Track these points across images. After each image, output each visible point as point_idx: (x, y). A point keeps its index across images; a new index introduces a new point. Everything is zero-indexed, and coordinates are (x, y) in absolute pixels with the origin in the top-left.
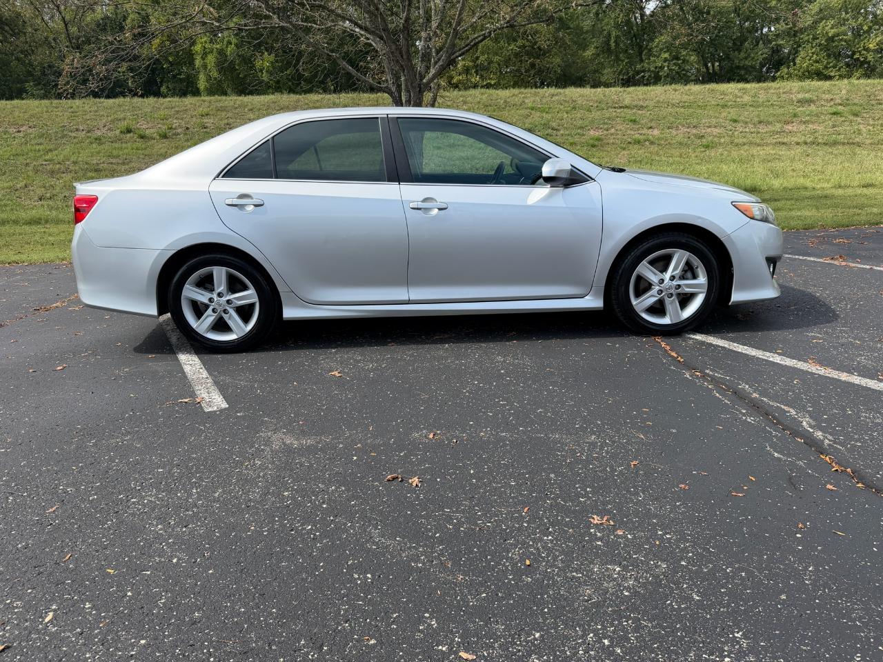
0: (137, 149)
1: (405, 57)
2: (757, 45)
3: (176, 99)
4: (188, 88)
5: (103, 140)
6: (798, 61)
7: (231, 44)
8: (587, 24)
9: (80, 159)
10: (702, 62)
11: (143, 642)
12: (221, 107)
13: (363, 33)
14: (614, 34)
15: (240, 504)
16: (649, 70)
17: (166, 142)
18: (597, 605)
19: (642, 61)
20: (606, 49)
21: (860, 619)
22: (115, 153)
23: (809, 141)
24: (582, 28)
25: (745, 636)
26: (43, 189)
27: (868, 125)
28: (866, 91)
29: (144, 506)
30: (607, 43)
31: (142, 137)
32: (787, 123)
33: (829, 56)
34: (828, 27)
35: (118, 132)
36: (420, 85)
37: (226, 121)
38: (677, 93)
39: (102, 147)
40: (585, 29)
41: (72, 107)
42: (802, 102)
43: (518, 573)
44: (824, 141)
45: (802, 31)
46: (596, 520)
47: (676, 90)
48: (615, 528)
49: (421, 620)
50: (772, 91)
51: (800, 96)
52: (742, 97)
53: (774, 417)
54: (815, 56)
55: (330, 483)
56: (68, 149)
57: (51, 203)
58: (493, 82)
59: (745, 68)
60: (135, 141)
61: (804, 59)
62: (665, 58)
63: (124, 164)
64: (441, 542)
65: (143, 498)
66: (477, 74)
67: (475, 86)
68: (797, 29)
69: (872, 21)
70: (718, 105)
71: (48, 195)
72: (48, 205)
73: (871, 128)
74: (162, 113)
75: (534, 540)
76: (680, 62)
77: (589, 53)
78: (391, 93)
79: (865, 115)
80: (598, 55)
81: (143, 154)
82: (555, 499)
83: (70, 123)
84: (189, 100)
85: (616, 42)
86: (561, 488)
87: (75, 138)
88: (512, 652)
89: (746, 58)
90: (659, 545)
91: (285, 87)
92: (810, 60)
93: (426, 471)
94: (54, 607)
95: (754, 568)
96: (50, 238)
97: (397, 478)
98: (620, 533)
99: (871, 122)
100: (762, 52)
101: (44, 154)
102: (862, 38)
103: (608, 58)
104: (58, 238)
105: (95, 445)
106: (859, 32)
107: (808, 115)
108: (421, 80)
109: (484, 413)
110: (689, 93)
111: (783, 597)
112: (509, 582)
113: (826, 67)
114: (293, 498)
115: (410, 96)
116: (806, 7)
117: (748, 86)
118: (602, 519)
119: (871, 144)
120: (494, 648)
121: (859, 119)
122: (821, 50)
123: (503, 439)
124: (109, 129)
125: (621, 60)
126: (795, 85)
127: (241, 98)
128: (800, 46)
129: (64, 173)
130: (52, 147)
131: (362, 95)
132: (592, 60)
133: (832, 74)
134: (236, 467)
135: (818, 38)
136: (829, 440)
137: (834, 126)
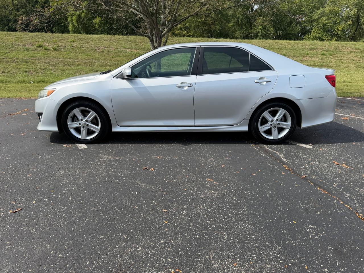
0: (44, 54)
1: (155, 24)
2: (297, 25)
3: (60, 34)
4: (64, 30)
5: (29, 50)
6: (312, 33)
7: (83, 12)
8: (230, 13)
9: (19, 57)
10: (275, 31)
11: (65, 208)
12: (79, 39)
13: (139, 13)
14: (240, 18)
15: (94, 175)
16: (254, 33)
17: (56, 52)
18: (205, 200)
19: (251, 29)
20: (237, 23)
21: (280, 204)
22: (34, 55)
23: (312, 64)
24: (228, 14)
25: (246, 207)
26: (4, 69)
27: (335, 59)
28: (335, 46)
29: (61, 175)
30: (238, 21)
31: (46, 49)
32: (304, 57)
33: (324, 31)
34: (324, 20)
35: (35, 47)
36: (161, 35)
37: (81, 45)
38: (263, 43)
39: (29, 52)
40: (229, 15)
41: (16, 35)
42: (311, 49)
43: (182, 192)
44: (318, 65)
45: (314, 21)
46: (208, 180)
47: (263, 42)
48: (213, 182)
49: (152, 203)
50: (300, 44)
51: (310, 47)
52: (288, 46)
53: (272, 155)
54: (318, 31)
55: (124, 170)
56: (15, 52)
57: (7, 74)
58: (191, 34)
59: (292, 34)
60: (43, 51)
61: (315, 32)
62: (260, 28)
63: (38, 60)
64: (159, 184)
65: (60, 172)
66: (185, 31)
67: (184, 36)
68: (312, 20)
69: (341, 19)
70: (279, 48)
71: (6, 71)
72: (6, 75)
73: (336, 60)
74: (54, 40)
75: (188, 184)
76: (266, 30)
77: (230, 25)
78: (149, 38)
79: (334, 55)
80: (234, 25)
81: (46, 56)
82: (197, 175)
83: (15, 42)
84: (66, 35)
85: (241, 21)
86: (199, 172)
87: (17, 48)
88: (178, 210)
89: (292, 30)
90: (226, 186)
91: (106, 32)
92: (316, 33)
93: (156, 167)
94: (35, 200)
95: (253, 192)
96: (9, 89)
97: (146, 168)
98: (215, 183)
99: (336, 58)
100: (299, 28)
101: (4, 54)
102: (337, 25)
103: (238, 27)
104: (12, 89)
105: (41, 158)
106: (336, 22)
107: (313, 54)
108: (161, 33)
109: (177, 151)
110: (268, 43)
111: (260, 199)
112: (180, 194)
113: (323, 36)
114: (112, 173)
115: (157, 39)
116: (316, 11)
117: (291, 42)
118: (210, 179)
119: (335, 67)
120: (173, 209)
121: (332, 57)
122: (321, 29)
123: (182, 159)
124: (32, 45)
125: (243, 28)
126: (309, 42)
127: (87, 35)
128: (313, 27)
129: (12, 62)
130: (8, 51)
131: (138, 37)
132: (232, 28)
133: (324, 39)
134: (92, 165)
135: (320, 24)
136: (287, 161)
137: (322, 59)
